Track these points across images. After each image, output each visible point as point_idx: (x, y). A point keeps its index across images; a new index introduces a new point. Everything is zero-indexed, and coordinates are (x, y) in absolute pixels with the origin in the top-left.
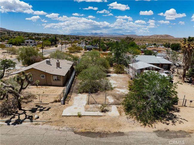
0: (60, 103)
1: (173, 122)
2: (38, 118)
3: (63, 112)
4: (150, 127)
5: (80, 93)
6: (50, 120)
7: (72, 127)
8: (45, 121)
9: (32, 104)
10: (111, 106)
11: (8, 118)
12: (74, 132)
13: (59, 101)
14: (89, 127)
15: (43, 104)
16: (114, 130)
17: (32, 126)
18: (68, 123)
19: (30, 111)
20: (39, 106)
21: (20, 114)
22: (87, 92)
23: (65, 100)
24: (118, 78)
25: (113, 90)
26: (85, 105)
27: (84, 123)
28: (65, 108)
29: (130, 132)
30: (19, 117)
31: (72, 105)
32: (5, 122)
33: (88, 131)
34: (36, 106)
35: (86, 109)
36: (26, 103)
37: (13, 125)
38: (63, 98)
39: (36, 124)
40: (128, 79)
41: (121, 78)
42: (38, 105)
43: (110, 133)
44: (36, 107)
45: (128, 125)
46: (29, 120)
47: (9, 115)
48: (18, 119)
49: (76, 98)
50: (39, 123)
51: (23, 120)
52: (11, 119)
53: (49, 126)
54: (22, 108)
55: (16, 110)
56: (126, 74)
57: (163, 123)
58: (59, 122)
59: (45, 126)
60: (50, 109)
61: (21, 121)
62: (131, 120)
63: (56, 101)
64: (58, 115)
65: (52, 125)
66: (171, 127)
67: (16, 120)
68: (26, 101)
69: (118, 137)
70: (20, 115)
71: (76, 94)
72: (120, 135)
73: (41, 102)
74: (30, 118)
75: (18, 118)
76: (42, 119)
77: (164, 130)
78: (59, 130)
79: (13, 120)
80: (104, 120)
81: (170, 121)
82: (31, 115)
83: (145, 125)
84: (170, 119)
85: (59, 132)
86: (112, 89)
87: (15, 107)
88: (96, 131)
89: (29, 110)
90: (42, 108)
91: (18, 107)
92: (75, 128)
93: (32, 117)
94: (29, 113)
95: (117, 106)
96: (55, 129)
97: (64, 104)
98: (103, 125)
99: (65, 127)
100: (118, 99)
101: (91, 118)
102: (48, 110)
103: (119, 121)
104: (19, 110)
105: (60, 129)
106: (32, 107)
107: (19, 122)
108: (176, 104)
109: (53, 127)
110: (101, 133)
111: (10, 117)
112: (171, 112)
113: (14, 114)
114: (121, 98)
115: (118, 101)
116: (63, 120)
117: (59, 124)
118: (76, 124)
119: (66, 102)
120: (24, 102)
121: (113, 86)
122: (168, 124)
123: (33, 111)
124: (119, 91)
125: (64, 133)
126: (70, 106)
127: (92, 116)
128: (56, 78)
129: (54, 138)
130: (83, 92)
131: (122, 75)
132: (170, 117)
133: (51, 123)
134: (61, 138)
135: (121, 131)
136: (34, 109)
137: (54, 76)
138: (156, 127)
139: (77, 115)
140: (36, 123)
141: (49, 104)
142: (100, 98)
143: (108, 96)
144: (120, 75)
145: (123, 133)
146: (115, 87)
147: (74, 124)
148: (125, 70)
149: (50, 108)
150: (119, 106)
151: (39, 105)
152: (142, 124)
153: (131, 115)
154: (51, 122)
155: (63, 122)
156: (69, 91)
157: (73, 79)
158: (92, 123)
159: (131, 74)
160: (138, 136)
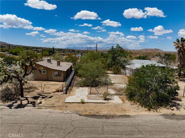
0: (62, 93)
1: (177, 108)
2: (41, 103)
3: (65, 100)
4: (154, 112)
5: (81, 87)
6: (53, 105)
7: (76, 111)
8: (48, 106)
9: (34, 93)
10: (113, 96)
11: (10, 103)
12: (79, 115)
13: (61, 91)
14: (93, 111)
15: (45, 93)
16: (118, 114)
17: (34, 109)
18: (72, 108)
19: (32, 98)
20: (41, 95)
21: (22, 100)
22: (87, 86)
23: (67, 90)
24: (116, 77)
25: (113, 85)
26: (87, 95)
27: (88, 108)
28: (67, 97)
29: (136, 115)
30: (21, 102)
31: (74, 95)
32: (7, 107)
33: (93, 114)
34: (38, 95)
35: (89, 98)
36: (28, 92)
37: (15, 109)
38: (65, 88)
39: (39, 108)
40: (126, 78)
41: (119, 77)
42: (40, 94)
43: (115, 116)
44: (39, 96)
45: (132, 110)
46: (32, 105)
47: (11, 100)
48: (20, 104)
49: (77, 90)
50: (42, 108)
51: (25, 105)
52: (13, 103)
53: (52, 110)
54: (24, 96)
55: (18, 97)
56: (123, 74)
57: (168, 109)
58: (62, 107)
59: (48, 110)
60: (52, 97)
61: (23, 106)
62: (135, 106)
63: (58, 91)
64: (61, 101)
65: (56, 109)
66: (175, 112)
67: (18, 105)
68: (27, 91)
69: (125, 118)
70: (22, 101)
71: (77, 88)
72: (126, 117)
73: (43, 91)
74: (33, 103)
75: (20, 103)
76: (45, 104)
77: (170, 114)
78: (63, 113)
79: (16, 105)
80: (107, 106)
81: (174, 108)
82: (34, 101)
83: (150, 110)
84: (174, 106)
85: (62, 114)
86: (112, 84)
87: (17, 95)
88: (101, 114)
89: (31, 98)
90: (44, 96)
91: (20, 95)
92: (78, 111)
93: (34, 102)
94: (31, 100)
95: (119, 96)
96: (58, 112)
97: (66, 93)
98: (107, 110)
99: (69, 111)
100: (119, 91)
101: (94, 104)
102: (50, 97)
103: (123, 107)
104: (21, 97)
105: (64, 112)
106: (34, 95)
107: (21, 106)
108: (176, 95)
109: (57, 111)
110: (106, 116)
111: (12, 102)
112: (173, 101)
113: (16, 100)
114: (121, 90)
115: (119, 93)
116: (67, 105)
117: (62, 109)
118: (80, 109)
119: (68, 92)
120: (26, 91)
121: (113, 82)
122: (173, 110)
123: (36, 98)
124: (119, 86)
125: (68, 115)
126: (72, 95)
127: (96, 103)
128: (57, 73)
129: (58, 118)
130: (84, 86)
131: (120, 75)
132: (173, 104)
133: (54, 108)
134: (65, 119)
135: (127, 114)
136: (36, 97)
137: (55, 72)
138: (160, 112)
139: (80, 102)
140: (39, 107)
141: (51, 93)
142: (102, 90)
143: (109, 89)
144: (118, 75)
145: (129, 115)
146: (114, 83)
147: (78, 109)
148: (122, 71)
149: (52, 96)
150: (121, 96)
151: (41, 94)
152: (146, 109)
153: (134, 102)
154: (55, 107)
155: (67, 106)
156: (70, 85)
157: (73, 77)
158: (96, 108)
159: (128, 75)
160: (145, 118)
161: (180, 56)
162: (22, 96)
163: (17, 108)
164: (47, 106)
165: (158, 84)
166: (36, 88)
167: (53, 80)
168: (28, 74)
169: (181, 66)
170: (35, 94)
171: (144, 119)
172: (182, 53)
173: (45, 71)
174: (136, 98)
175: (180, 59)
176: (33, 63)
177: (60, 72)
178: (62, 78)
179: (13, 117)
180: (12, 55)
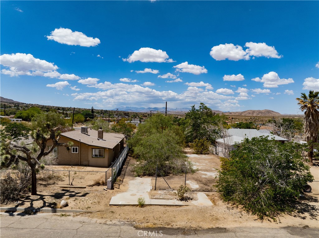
0: (105, 187)
1: (312, 215)
2: (67, 205)
3: (110, 199)
4: (270, 221)
5: (139, 176)
6: (89, 210)
7: (129, 220)
8: (79, 212)
9: (55, 188)
10: (196, 194)
11: (11, 206)
12: (135, 227)
13: (104, 184)
14: (161, 221)
15: (74, 187)
16: (206, 226)
17: (54, 217)
18: (122, 215)
19: (52, 196)
20: (68, 191)
21: (33, 200)
22: (150, 175)
23: (114, 181)
24: (200, 159)
25: (194, 174)
26: (149, 190)
27: (151, 215)
28: (113, 194)
29: (237, 227)
30: (32, 204)
31: (126, 191)
32: (6, 212)
33: (159, 226)
34: (63, 190)
35: (153, 197)
36: (45, 186)
37: (19, 216)
38: (111, 178)
39: (63, 215)
40: (218, 161)
41: (205, 159)
42: (66, 189)
43: (200, 229)
44: (63, 192)
45: (231, 218)
46: (50, 209)
47: (14, 200)
48: (29, 207)
49: (132, 182)
50: (68, 214)
51: (39, 209)
52: (17, 206)
53: (87, 218)
54: (38, 193)
55: (27, 195)
56: (213, 154)
57: (295, 216)
58: (104, 212)
59: (80, 218)
60: (88, 195)
61: (34, 211)
62: (235, 210)
63: (98, 184)
64: (103, 203)
65: (93, 217)
66: (309, 221)
67: (25, 209)
68: (44, 183)
69: (217, 234)
70: (34, 202)
71: (131, 178)
72: (220, 232)
73: (72, 185)
74: (52, 206)
75: (29, 205)
76: (74, 208)
77: (299, 226)
78: (105, 224)
79: (21, 208)
80: (186, 211)
81: (306, 214)
82: (54, 201)
83: (262, 218)
84: (305, 211)
85: (105, 226)
86: (193, 172)
87: (25, 191)
88: (175, 227)
89: (50, 196)
90: (73, 193)
91: (30, 191)
92: (134, 221)
93: (55, 204)
94: (49, 200)
95: (206, 193)
96: (98, 222)
97: (112, 188)
98: (185, 218)
99: (117, 220)
100: (205, 184)
101: (162, 208)
102: (84, 195)
103: (214, 213)
104: (32, 194)
105: (107, 223)
106: (55, 192)
107: (31, 211)
108: (308, 190)
109: (95, 220)
110: (184, 229)
111: (16, 203)
112: (303, 202)
113: (23, 199)
114: (210, 182)
115: (207, 187)
116: (113, 210)
117: (105, 216)
118: (136, 217)
119: (116, 186)
120: (41, 184)
121: (194, 168)
122: (304, 218)
123: (58, 196)
124: (206, 175)
125: (115, 228)
126: (123, 192)
127: (165, 205)
128: (97, 152)
129: (96, 234)
130: (144, 175)
131: (207, 155)
132: (303, 207)
133: (89, 214)
134: (110, 235)
135: (221, 226)
136: (59, 194)
137: (94, 150)
138: (281, 221)
139: (137, 203)
140: (64, 213)
141: (85, 188)
142: (176, 182)
143: (188, 180)
144: (203, 156)
145: (225, 229)
146: (198, 170)
147: (132, 216)
148: (210, 148)
149: (88, 193)
150: (211, 194)
151: (68, 189)
152: (256, 217)
153: (234, 204)
154: (91, 213)
155: (113, 212)
156: (119, 173)
157: (125, 160)
158: (165, 215)
159: (221, 155)
160: (254, 233)
161: (310, 123)
162: (34, 193)
163: (23, 214)
164: (76, 212)
165: (275, 172)
166: (59, 178)
167: (90, 164)
168: (47, 154)
169: (312, 139)
170: (57, 189)
171: (252, 234)
172: (313, 118)
173: (76, 149)
174: (237, 195)
175: (310, 127)
176: (56, 134)
177: (102, 149)
178: (105, 160)
179: (15, 232)
180: (20, 121)
